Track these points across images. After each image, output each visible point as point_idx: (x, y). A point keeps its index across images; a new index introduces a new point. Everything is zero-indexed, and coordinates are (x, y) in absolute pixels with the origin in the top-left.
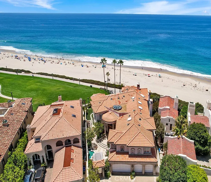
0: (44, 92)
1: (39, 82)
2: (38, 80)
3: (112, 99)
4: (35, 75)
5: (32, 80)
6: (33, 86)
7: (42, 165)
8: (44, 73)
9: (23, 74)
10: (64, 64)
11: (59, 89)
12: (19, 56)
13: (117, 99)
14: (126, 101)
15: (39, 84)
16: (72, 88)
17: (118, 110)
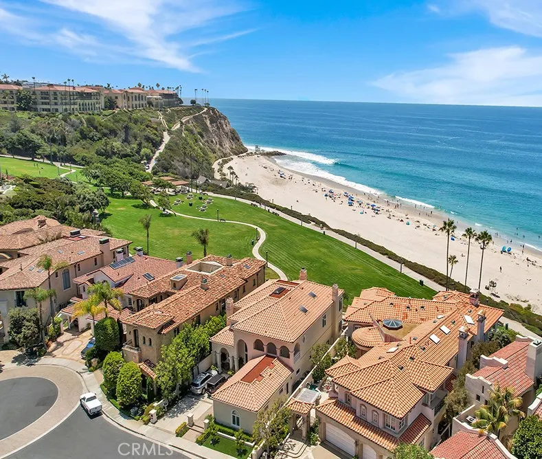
0: (322, 268)
1: (327, 247)
2: (328, 243)
3: (391, 304)
4: (328, 233)
5: (318, 240)
6: (312, 253)
7: (229, 373)
8: (347, 233)
9: (311, 226)
10: (412, 225)
11: (353, 269)
12: (336, 191)
13: (403, 308)
14: (423, 320)
15: (324, 250)
16: (380, 276)
17: (390, 329)
